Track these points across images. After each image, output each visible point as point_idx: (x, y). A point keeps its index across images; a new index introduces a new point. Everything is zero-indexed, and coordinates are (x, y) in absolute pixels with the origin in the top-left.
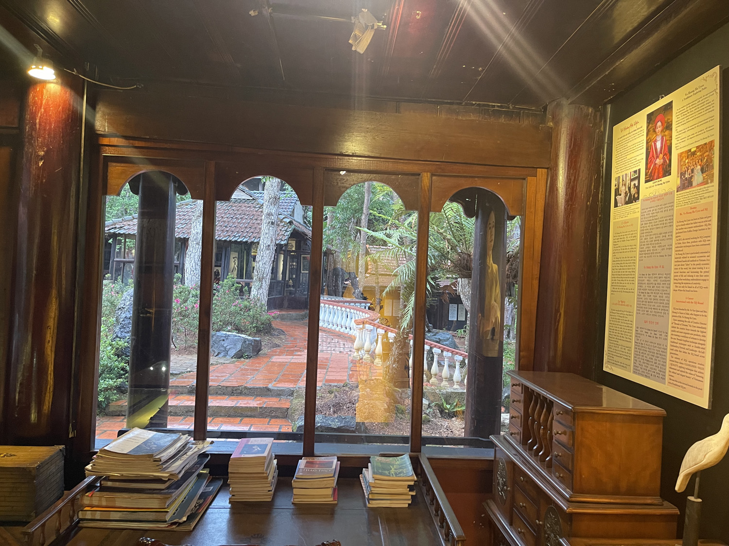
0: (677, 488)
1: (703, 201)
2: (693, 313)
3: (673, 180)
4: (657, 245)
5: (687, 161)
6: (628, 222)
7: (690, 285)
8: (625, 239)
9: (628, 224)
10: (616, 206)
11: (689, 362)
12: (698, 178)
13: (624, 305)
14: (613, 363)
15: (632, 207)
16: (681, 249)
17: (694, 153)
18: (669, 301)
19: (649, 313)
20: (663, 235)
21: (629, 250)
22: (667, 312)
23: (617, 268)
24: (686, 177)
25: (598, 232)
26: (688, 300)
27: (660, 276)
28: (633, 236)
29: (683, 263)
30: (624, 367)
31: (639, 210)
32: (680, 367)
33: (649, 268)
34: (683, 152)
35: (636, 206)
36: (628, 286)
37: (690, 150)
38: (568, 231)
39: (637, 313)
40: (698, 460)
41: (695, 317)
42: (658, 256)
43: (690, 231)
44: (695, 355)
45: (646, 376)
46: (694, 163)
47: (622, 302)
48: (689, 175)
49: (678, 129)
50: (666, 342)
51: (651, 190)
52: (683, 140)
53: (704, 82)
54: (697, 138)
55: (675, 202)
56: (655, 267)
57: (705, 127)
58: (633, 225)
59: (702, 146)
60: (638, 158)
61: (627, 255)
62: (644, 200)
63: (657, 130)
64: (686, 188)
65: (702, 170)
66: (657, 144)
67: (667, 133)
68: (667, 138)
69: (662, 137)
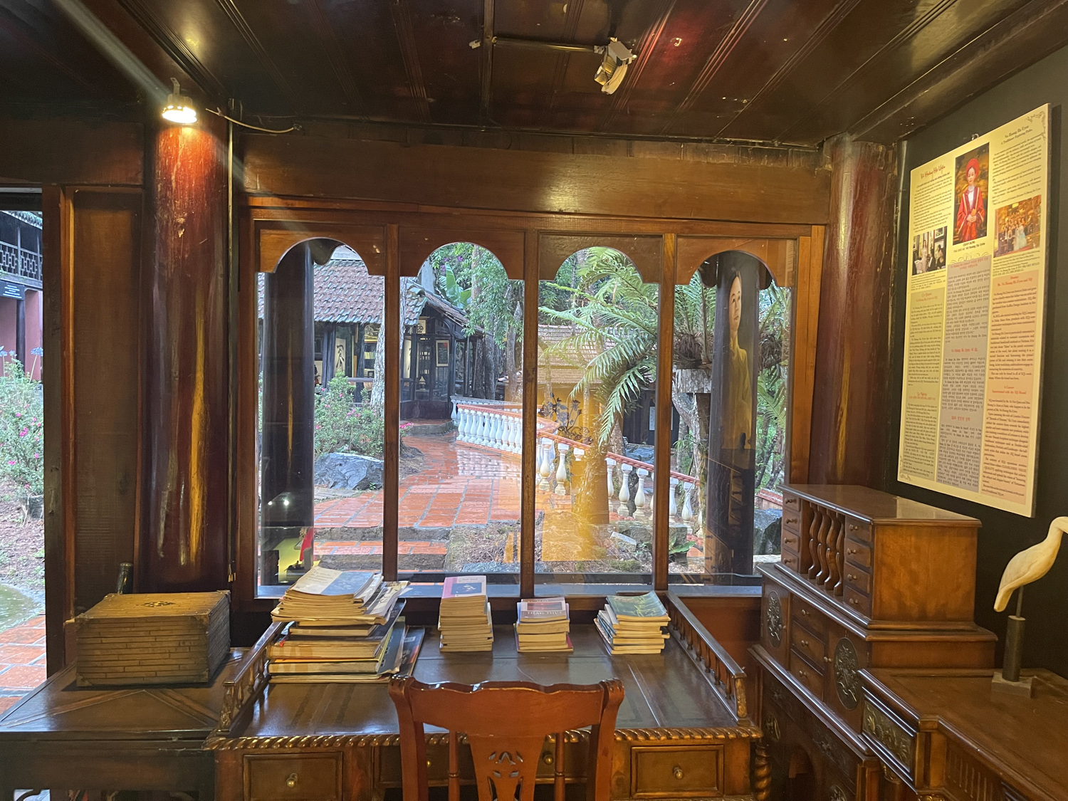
0: (996, 607)
1: (1026, 269)
2: (1013, 404)
3: (989, 243)
4: (968, 323)
5: (1007, 219)
6: (931, 294)
7: (1010, 372)
8: (927, 316)
9: (930, 296)
10: (915, 272)
11: (1008, 463)
12: (1021, 240)
13: (925, 398)
14: (911, 471)
15: (937, 275)
16: (999, 327)
17: (1016, 210)
18: (983, 391)
19: (958, 407)
20: (977, 310)
21: (931, 329)
22: (980, 405)
23: (916, 352)
24: (1006, 239)
25: (890, 307)
26: (1006, 390)
27: (972, 361)
28: (937, 311)
29: (1001, 345)
30: (926, 475)
31: (945, 278)
32: (996, 470)
33: (959, 351)
34: (1002, 209)
35: (941, 273)
36: (931, 375)
37: (1011, 206)
38: (853, 307)
39: (942, 408)
40: (1021, 573)
41: (1015, 409)
42: (969, 336)
43: (1010, 306)
44: (1016, 455)
45: (954, 484)
46: (1016, 222)
47: (923, 395)
48: (1010, 236)
49: (996, 179)
50: (979, 441)
51: (961, 254)
52: (1002, 193)
53: (1029, 123)
54: (1020, 192)
55: (992, 269)
56: (966, 350)
57: (1029, 178)
58: (937, 297)
59: (1026, 202)
60: (943, 213)
61: (930, 335)
62: (952, 266)
63: (969, 179)
64: (1005, 253)
65: (1026, 231)
66: (969, 196)
67: (981, 183)
68: (981, 189)
69: (976, 188)
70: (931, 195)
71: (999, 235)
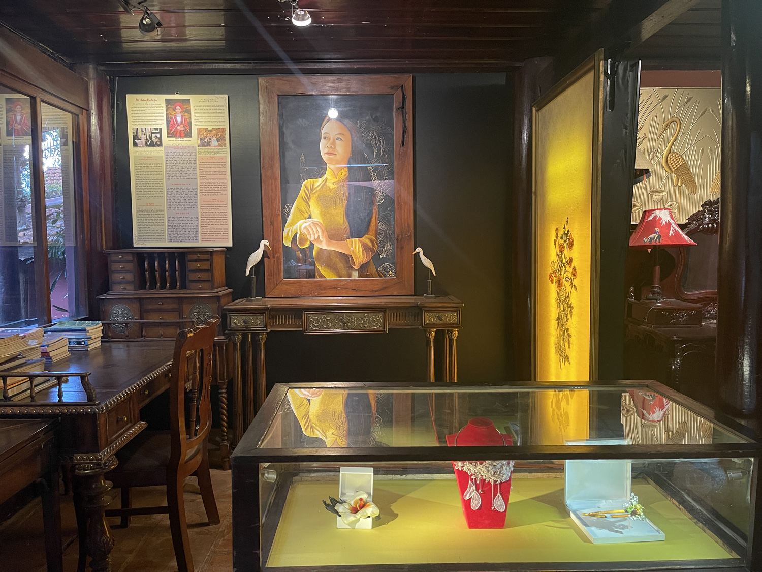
1: (219, 155)
2: (217, 206)
4: (183, 173)
5: (205, 133)
6: (151, 157)
7: (213, 193)
8: (149, 167)
10: (135, 145)
11: (217, 228)
12: (214, 142)
13: (154, 206)
14: (143, 241)
16: (205, 176)
17: (211, 131)
18: (197, 201)
19: (181, 208)
20: (188, 168)
21: (156, 174)
22: (196, 207)
23: (142, 184)
26: (212, 200)
27: (186, 189)
28: (158, 166)
29: (206, 183)
30: (161, 240)
31: (163, 152)
32: (209, 232)
33: (177, 185)
34: (201, 128)
37: (207, 129)
41: (219, 208)
42: (184, 179)
43: (211, 168)
44: (221, 225)
45: (181, 241)
46: (211, 135)
47: (151, 204)
49: (197, 115)
50: (197, 222)
51: (174, 142)
52: (201, 122)
53: (216, 99)
54: (213, 124)
55: (197, 152)
56: (183, 184)
57: (218, 120)
58: (157, 160)
59: (217, 129)
60: (158, 121)
61: (153, 177)
62: (167, 147)
63: (176, 111)
64: (205, 147)
65: (218, 140)
66: (177, 118)
67: (186, 114)
68: (186, 117)
69: (182, 116)
70: (146, 111)
71: (201, 139)
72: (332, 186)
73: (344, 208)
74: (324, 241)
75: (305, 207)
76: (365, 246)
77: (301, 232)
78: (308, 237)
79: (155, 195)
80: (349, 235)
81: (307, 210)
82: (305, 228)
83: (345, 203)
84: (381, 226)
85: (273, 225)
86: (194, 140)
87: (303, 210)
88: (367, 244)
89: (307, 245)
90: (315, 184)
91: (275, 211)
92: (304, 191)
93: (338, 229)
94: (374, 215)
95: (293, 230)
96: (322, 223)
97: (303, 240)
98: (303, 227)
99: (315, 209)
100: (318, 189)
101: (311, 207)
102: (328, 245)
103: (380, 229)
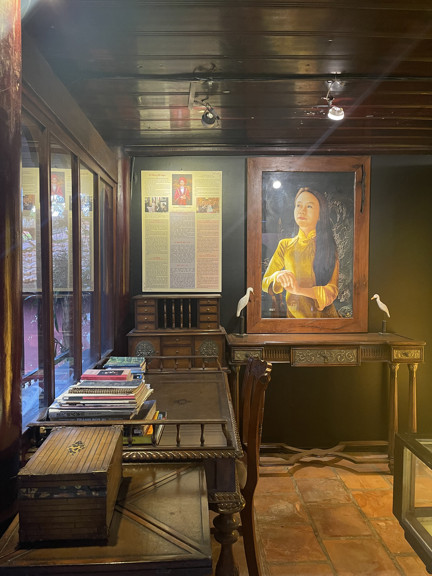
0: (237, 316)
1: (213, 219)
2: (208, 260)
5: (203, 202)
6: (159, 221)
7: (207, 250)
8: (157, 228)
11: (210, 278)
12: (210, 209)
14: (150, 287)
16: (201, 236)
17: (207, 200)
18: (194, 256)
19: (181, 261)
20: (188, 229)
21: (161, 234)
22: (193, 261)
23: (151, 242)
24: (203, 208)
26: (206, 255)
28: (164, 227)
29: (202, 241)
30: (163, 287)
31: (169, 216)
32: (203, 280)
33: (179, 242)
34: (200, 198)
37: (205, 198)
39: (171, 262)
41: (211, 261)
43: (206, 229)
44: (212, 275)
46: (207, 203)
47: (158, 258)
48: (205, 207)
49: (197, 188)
50: (193, 273)
51: (178, 209)
52: (200, 193)
53: (213, 174)
54: (209, 195)
55: (196, 216)
56: (183, 242)
57: (214, 191)
58: (163, 223)
59: (212, 198)
60: (165, 192)
61: (160, 236)
62: (172, 212)
63: (181, 184)
64: (202, 213)
65: (212, 207)
66: (181, 189)
67: (188, 187)
68: (188, 189)
69: (185, 188)
70: (157, 184)
71: (199, 206)
72: (302, 244)
73: (312, 261)
74: (295, 288)
75: (280, 261)
76: (328, 293)
77: (276, 281)
78: (282, 285)
79: (161, 250)
80: (315, 283)
81: (282, 263)
82: (280, 277)
83: (313, 257)
84: (342, 276)
85: (255, 275)
86: (193, 208)
87: (279, 263)
88: (329, 291)
89: (281, 291)
90: (289, 242)
91: (257, 264)
92: (280, 247)
93: (306, 279)
94: (336, 267)
95: (270, 279)
96: (293, 273)
97: (278, 287)
98: (278, 277)
99: (288, 263)
100: (291, 246)
101: (285, 260)
102: (298, 292)
103: (341, 279)
